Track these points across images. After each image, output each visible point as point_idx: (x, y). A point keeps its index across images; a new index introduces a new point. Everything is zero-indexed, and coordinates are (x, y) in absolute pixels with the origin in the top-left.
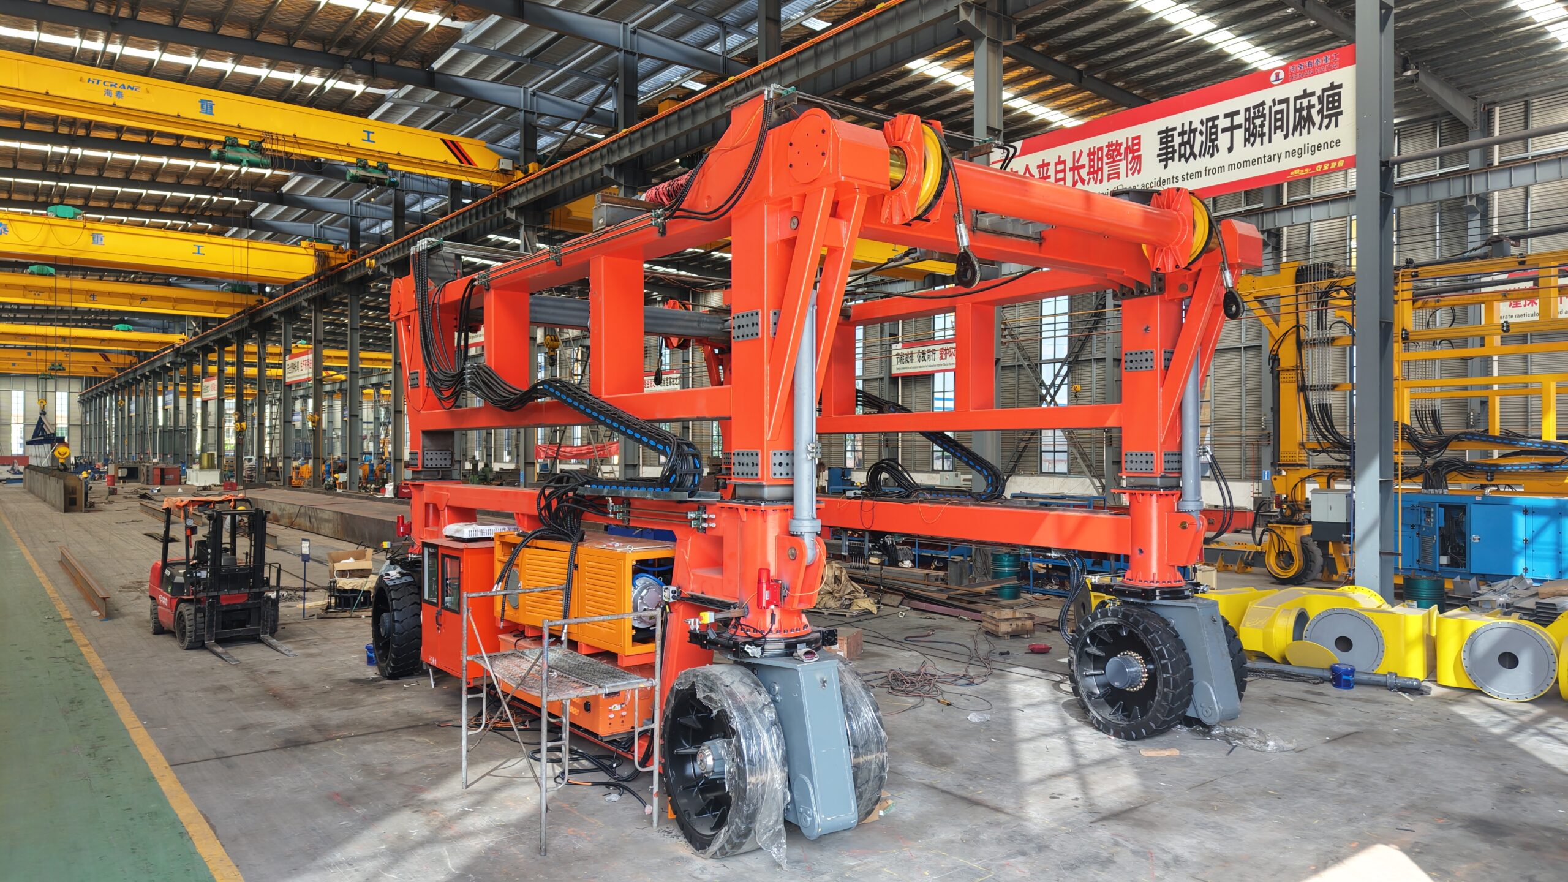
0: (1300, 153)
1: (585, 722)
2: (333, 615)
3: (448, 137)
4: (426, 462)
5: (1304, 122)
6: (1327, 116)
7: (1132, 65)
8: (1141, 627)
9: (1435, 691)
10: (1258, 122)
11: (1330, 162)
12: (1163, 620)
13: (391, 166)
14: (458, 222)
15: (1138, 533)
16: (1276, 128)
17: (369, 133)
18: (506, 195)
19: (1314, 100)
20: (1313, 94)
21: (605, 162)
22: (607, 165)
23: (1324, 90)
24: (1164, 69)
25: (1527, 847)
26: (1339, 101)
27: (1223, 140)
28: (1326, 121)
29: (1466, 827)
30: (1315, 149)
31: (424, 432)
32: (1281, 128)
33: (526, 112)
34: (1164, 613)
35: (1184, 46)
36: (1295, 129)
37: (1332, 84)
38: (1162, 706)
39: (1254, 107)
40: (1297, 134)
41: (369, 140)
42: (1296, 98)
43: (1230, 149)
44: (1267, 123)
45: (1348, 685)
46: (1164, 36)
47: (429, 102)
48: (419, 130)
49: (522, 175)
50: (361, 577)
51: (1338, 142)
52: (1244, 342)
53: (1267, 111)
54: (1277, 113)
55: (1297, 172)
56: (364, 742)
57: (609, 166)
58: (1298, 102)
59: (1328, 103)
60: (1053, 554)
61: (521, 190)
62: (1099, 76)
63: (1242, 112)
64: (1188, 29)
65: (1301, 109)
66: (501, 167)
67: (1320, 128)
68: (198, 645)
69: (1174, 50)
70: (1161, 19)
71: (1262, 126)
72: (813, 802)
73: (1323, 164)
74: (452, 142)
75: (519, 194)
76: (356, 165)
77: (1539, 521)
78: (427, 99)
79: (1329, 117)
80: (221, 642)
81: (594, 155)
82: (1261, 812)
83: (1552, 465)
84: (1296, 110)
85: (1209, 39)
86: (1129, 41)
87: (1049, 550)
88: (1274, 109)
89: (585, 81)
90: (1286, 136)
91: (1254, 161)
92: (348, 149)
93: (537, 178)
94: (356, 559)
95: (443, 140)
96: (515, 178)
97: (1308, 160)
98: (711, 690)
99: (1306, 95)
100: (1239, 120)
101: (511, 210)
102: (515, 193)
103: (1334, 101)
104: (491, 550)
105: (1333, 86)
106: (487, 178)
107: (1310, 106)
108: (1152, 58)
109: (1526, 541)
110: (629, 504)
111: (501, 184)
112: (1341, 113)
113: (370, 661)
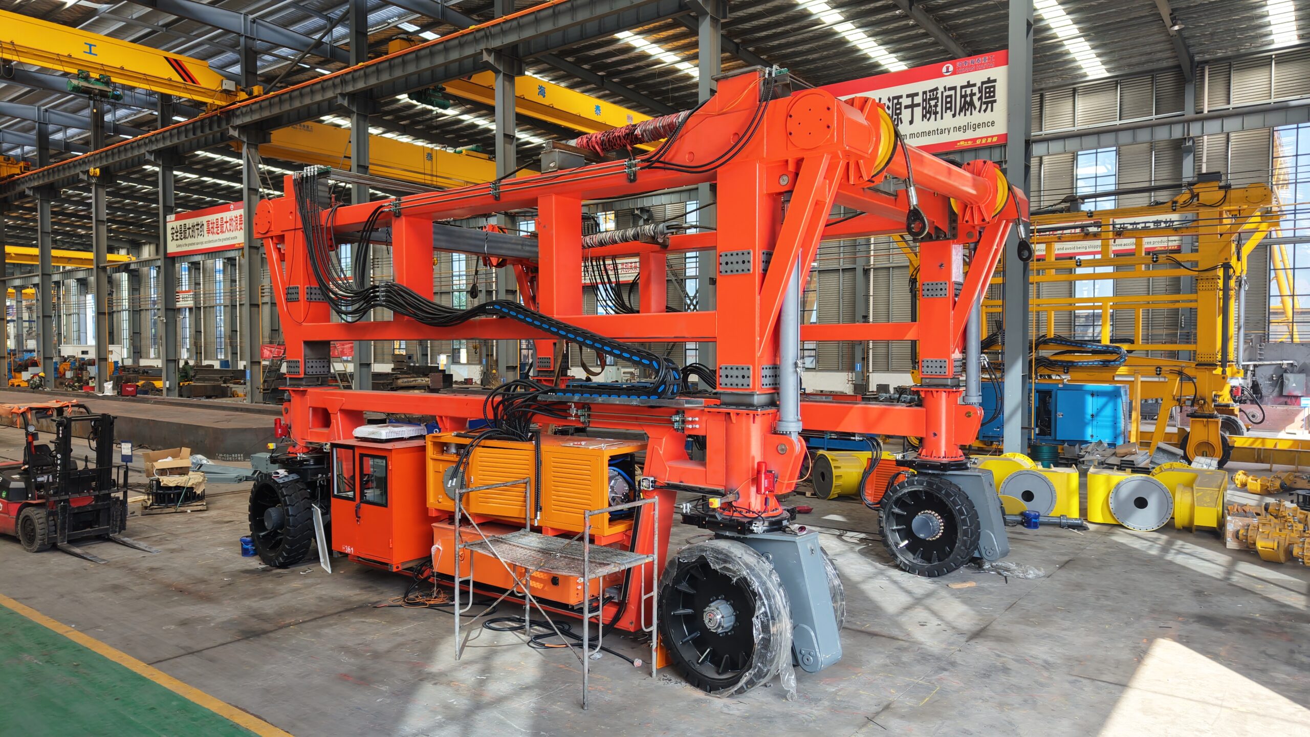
0: (964, 129)
1: (553, 594)
2: (159, 511)
3: (171, 55)
4: (308, 370)
5: (967, 106)
6: (985, 103)
7: (776, 43)
8: (943, 492)
9: (1091, 527)
10: (933, 103)
11: (987, 137)
12: (956, 486)
13: (113, 79)
14: (171, 136)
15: (930, 421)
16: (947, 109)
17: (91, 46)
18: (227, 115)
19: (975, 90)
20: (974, 85)
21: (339, 91)
22: (340, 94)
23: (983, 83)
24: (800, 48)
25: (1243, 632)
26: (994, 92)
27: (906, 114)
28: (984, 107)
29: (1198, 622)
30: (976, 127)
31: (306, 343)
32: (950, 108)
33: (246, 37)
34: (954, 480)
35: (818, 32)
36: (961, 111)
37: (989, 78)
38: (962, 550)
39: (930, 91)
40: (962, 114)
41: (90, 53)
42: (962, 87)
43: (911, 122)
44: (939, 104)
45: (1036, 526)
46: (804, 23)
47: (136, 19)
48: (125, 42)
49: (247, 97)
50: (180, 474)
51: (993, 123)
52: (843, 265)
53: (939, 95)
54: (947, 97)
55: (962, 143)
56: (321, 627)
57: (343, 95)
58: (963, 90)
59: (986, 93)
60: (857, 438)
61: (244, 110)
62: (751, 49)
63: (921, 94)
64: (823, 19)
65: (965, 96)
66: (224, 87)
67: (980, 111)
68: (53, 547)
69: (811, 34)
70: (805, 9)
71: (936, 106)
72: (816, 645)
73: (981, 138)
74: (176, 61)
75: (243, 114)
76: (77, 77)
77: (1101, 401)
78: (135, 16)
79: (987, 103)
80: (74, 542)
81: (326, 84)
82: (1067, 624)
83: (1109, 361)
84: (962, 96)
85: (837, 28)
86: (778, 24)
87: (854, 435)
88: (945, 94)
89: (300, 13)
90: (954, 116)
91: (929, 132)
92: (69, 59)
93: (263, 101)
94: (173, 457)
95: (166, 58)
96: (238, 99)
97: (970, 134)
98: (725, 561)
99: (969, 85)
100: (918, 100)
101: (234, 128)
102: (238, 112)
103: (990, 92)
104: (423, 449)
105: (989, 81)
106: (211, 97)
107: (972, 94)
108: (792, 39)
109: (1092, 416)
110: (589, 409)
111: (224, 104)
112: (995, 101)
113: (245, 552)
